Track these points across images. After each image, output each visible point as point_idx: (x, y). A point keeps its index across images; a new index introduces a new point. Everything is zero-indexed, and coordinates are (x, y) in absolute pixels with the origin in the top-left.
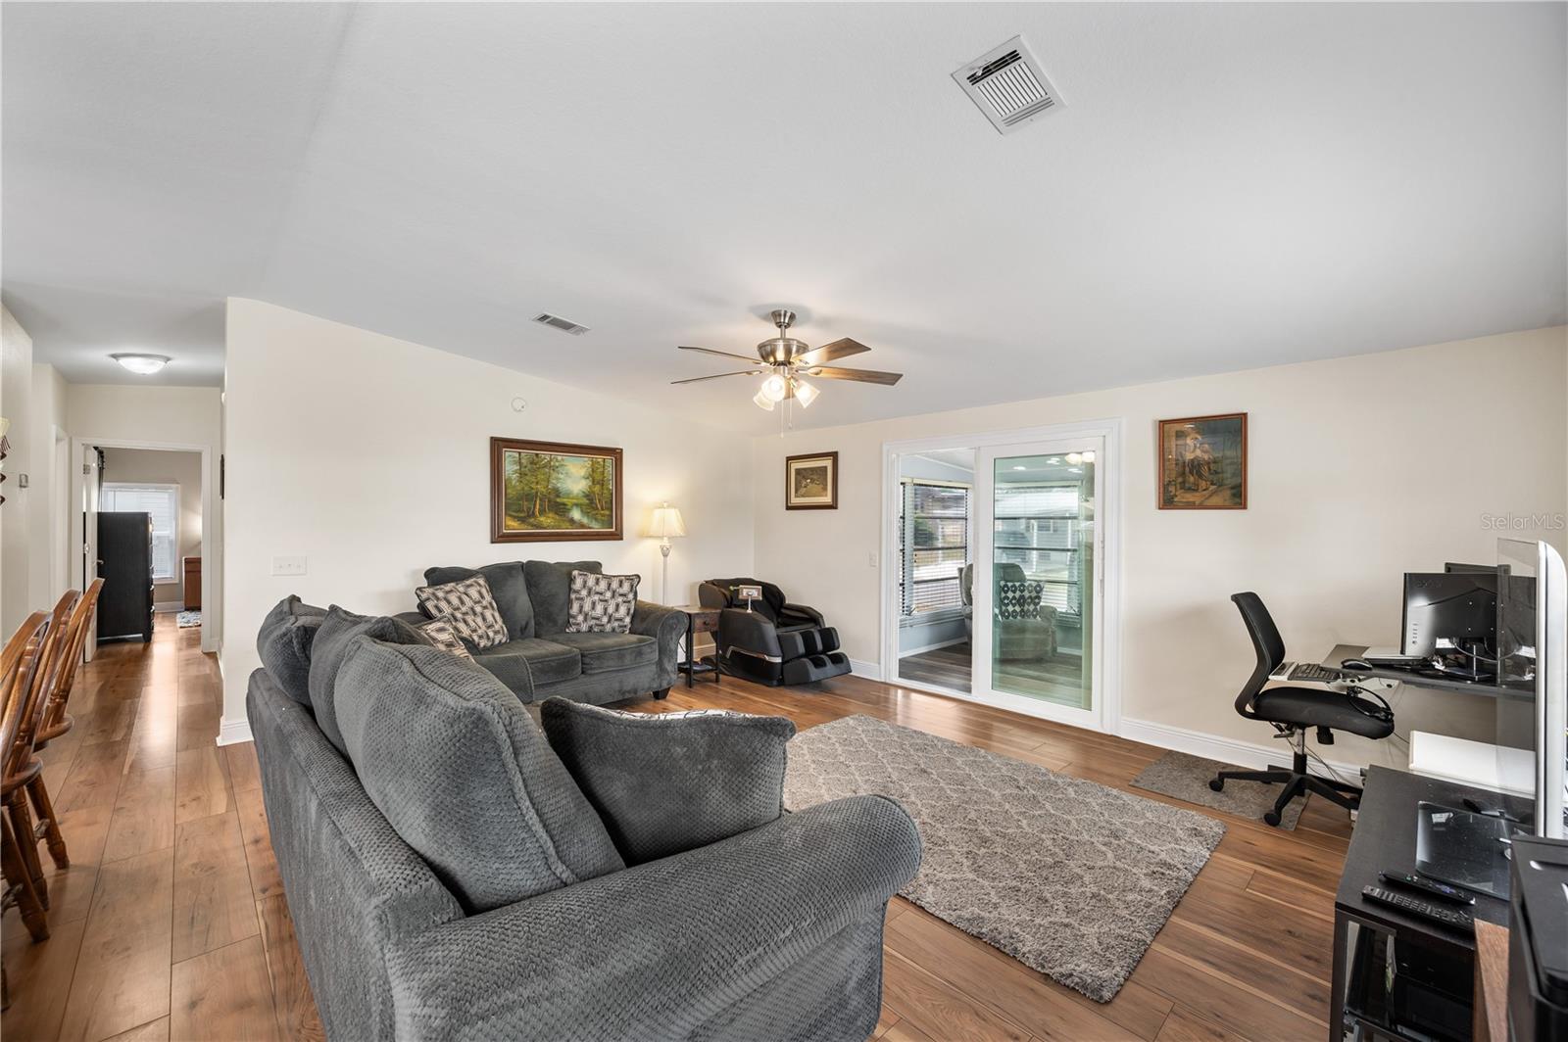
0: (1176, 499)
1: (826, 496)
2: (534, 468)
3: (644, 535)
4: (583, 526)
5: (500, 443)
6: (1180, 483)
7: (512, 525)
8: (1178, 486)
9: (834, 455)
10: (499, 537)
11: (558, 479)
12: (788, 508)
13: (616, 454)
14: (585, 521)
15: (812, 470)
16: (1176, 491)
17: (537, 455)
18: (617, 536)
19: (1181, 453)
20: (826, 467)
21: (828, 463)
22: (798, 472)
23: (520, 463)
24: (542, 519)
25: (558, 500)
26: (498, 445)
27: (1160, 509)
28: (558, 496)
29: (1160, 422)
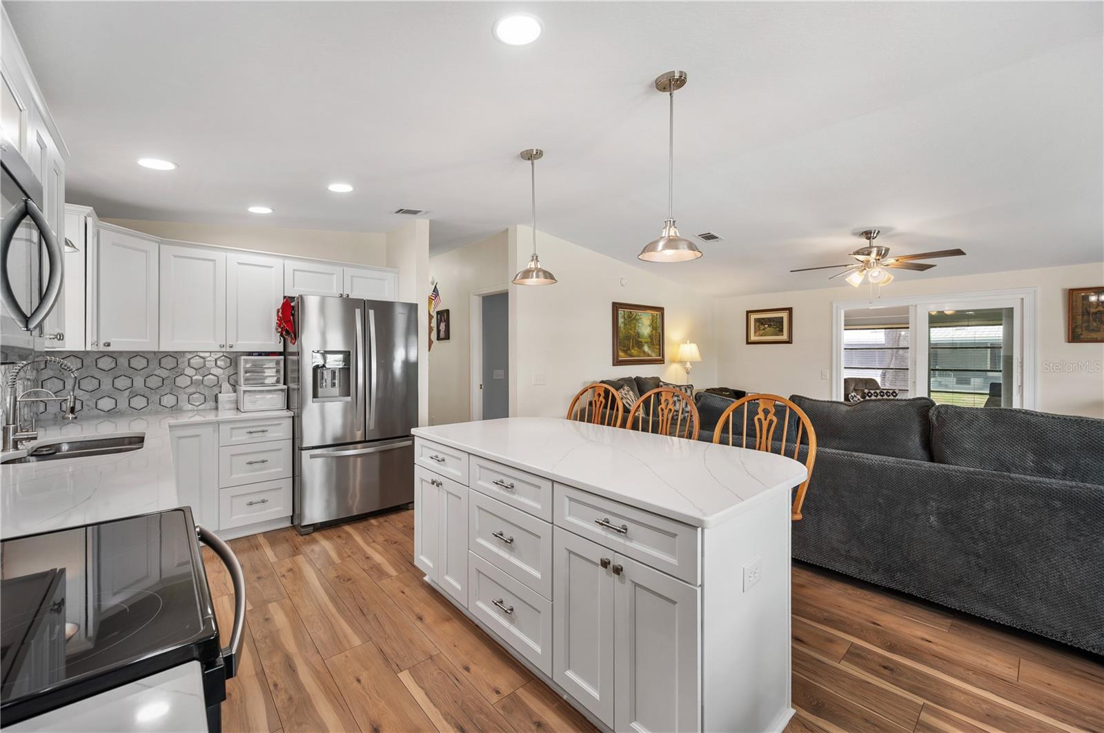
0: (1082, 337)
1: (782, 335)
2: (631, 320)
3: (673, 361)
4: (649, 355)
5: (618, 306)
6: (1085, 327)
7: (622, 357)
8: (1084, 329)
9: (790, 310)
10: (617, 362)
11: (639, 327)
12: (748, 343)
13: (661, 310)
14: (650, 352)
15: (770, 320)
16: (1082, 331)
17: (631, 312)
18: (662, 361)
19: (1086, 309)
20: (782, 318)
21: (785, 315)
22: (757, 320)
23: (624, 318)
24: (633, 351)
25: (639, 340)
26: (616, 307)
27: (1069, 342)
28: (639, 337)
29: (1070, 290)
